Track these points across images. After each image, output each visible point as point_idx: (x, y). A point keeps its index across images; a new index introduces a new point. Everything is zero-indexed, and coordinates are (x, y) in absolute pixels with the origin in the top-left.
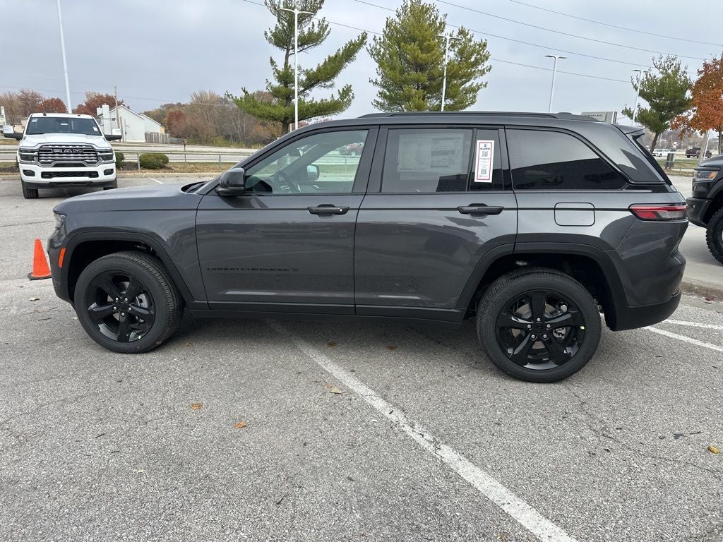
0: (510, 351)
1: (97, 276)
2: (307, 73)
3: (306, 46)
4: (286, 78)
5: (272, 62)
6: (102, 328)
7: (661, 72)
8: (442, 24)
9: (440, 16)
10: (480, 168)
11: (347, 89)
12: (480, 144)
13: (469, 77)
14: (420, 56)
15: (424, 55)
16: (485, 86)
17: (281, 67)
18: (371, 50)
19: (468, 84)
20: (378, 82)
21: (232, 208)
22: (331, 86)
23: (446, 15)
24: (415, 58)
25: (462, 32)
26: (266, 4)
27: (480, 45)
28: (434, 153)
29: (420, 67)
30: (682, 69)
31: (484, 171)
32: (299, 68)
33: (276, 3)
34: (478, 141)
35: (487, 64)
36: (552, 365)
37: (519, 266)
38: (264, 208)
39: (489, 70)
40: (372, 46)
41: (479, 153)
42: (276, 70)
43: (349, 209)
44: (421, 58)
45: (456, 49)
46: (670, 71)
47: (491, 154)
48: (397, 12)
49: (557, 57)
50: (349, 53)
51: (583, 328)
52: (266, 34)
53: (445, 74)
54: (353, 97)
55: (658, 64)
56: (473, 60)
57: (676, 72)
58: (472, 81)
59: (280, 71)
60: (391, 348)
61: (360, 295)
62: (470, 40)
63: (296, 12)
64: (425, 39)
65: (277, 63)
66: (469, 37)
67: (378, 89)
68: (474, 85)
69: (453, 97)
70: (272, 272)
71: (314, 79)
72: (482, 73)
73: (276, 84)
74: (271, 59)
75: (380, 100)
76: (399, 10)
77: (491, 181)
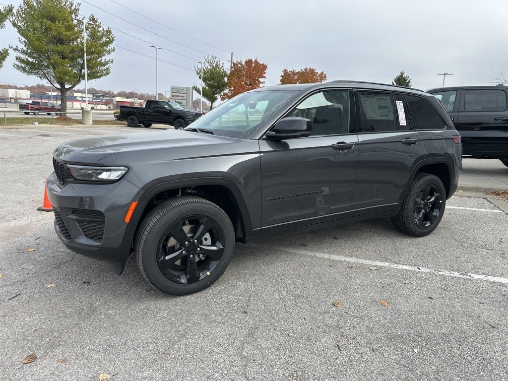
7: (210, 65)
8: (77, 10)
10: (401, 116)
12: (398, 103)
13: (100, 54)
14: (64, 33)
15: (68, 32)
16: (112, 62)
23: (80, 4)
25: (93, 19)
28: (379, 108)
30: (221, 65)
35: (111, 46)
39: (114, 50)
41: (398, 109)
44: (65, 35)
45: (88, 32)
46: (214, 65)
47: (403, 109)
49: (157, 47)
51: (441, 201)
53: (85, 50)
55: (208, 60)
56: (103, 41)
57: (217, 66)
60: (336, 238)
62: (99, 27)
66: (97, 24)
68: (103, 61)
72: (109, 53)
77: (405, 125)
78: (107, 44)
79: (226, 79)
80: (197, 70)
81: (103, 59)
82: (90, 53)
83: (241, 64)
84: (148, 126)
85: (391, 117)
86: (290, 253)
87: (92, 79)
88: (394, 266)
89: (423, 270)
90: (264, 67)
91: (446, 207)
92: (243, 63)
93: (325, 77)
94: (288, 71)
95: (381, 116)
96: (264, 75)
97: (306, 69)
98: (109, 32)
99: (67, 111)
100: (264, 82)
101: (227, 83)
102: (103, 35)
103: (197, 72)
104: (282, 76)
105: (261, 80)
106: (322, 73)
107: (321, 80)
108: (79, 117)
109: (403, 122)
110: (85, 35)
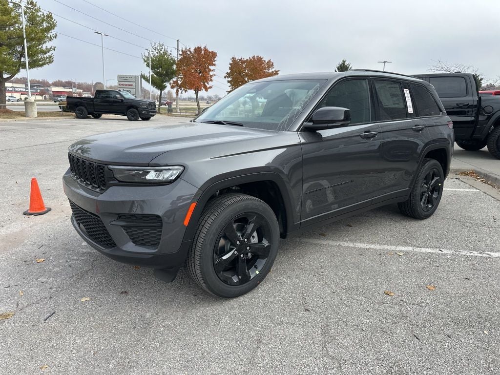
7: (157, 53)
10: (408, 105)
15: (4, 17)
16: (54, 49)
30: (169, 52)
31: (410, 107)
39: (56, 37)
41: (406, 97)
43: (377, 133)
46: (162, 52)
47: (409, 97)
49: (103, 34)
51: (440, 185)
55: (154, 47)
57: (165, 53)
66: (36, 7)
72: (51, 39)
77: (412, 112)
78: (48, 29)
79: (175, 67)
80: (144, 58)
81: (44, 47)
82: (30, 40)
83: (190, 52)
84: (97, 117)
85: (402, 106)
86: (315, 244)
87: (33, 67)
88: (417, 250)
89: (445, 251)
90: (214, 55)
91: (444, 189)
92: (192, 50)
93: (273, 65)
94: (237, 59)
95: (394, 104)
96: (214, 63)
97: (254, 57)
98: (50, 16)
99: (7, 103)
100: (214, 70)
101: (176, 71)
102: (43, 20)
103: (144, 60)
104: (230, 64)
105: (211, 67)
106: (270, 61)
107: (269, 67)
108: (22, 109)
109: (410, 110)
110: (24, 20)
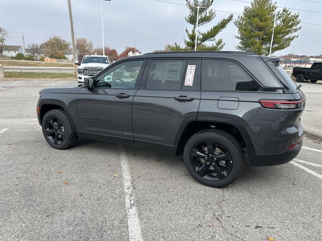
0: (197, 169)
1: (48, 117)
2: (203, 35)
3: (204, 23)
4: (192, 37)
5: (187, 31)
6: (50, 137)
8: (274, 7)
9: (273, 3)
10: (188, 78)
11: (220, 41)
12: (189, 67)
13: (288, 33)
14: (260, 24)
15: (262, 23)
16: (297, 37)
17: (191, 33)
18: (236, 22)
19: (287, 36)
20: (239, 37)
21: (92, 93)
22: (214, 40)
23: (276, 3)
24: (257, 25)
26: (187, 5)
27: (294, 16)
28: (170, 71)
29: (261, 29)
31: (189, 80)
32: (199, 33)
33: (191, 4)
34: (189, 66)
35: (298, 26)
36: (217, 179)
37: (211, 128)
38: (106, 94)
39: (300, 29)
40: (236, 20)
41: (188, 72)
42: (189, 34)
43: (130, 96)
44: (261, 25)
45: (281, 19)
47: (193, 72)
48: (252, 3)
50: (223, 25)
51: (231, 162)
52: (186, 18)
53: (273, 32)
54: (224, 45)
56: (290, 24)
58: (289, 35)
59: (190, 35)
60: (158, 160)
61: (135, 135)
62: (289, 14)
63: (198, 7)
64: (264, 15)
65: (189, 31)
66: (289, 13)
67: (239, 41)
68: (291, 37)
69: (278, 43)
70: (103, 121)
71: (206, 37)
72: (296, 30)
73: (188, 40)
74: (186, 30)
75: (240, 46)
76: (253, 2)
77: (192, 85)
85: (177, 79)
87: (276, 51)
109: (189, 82)
